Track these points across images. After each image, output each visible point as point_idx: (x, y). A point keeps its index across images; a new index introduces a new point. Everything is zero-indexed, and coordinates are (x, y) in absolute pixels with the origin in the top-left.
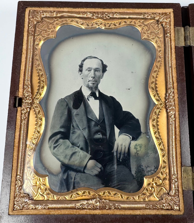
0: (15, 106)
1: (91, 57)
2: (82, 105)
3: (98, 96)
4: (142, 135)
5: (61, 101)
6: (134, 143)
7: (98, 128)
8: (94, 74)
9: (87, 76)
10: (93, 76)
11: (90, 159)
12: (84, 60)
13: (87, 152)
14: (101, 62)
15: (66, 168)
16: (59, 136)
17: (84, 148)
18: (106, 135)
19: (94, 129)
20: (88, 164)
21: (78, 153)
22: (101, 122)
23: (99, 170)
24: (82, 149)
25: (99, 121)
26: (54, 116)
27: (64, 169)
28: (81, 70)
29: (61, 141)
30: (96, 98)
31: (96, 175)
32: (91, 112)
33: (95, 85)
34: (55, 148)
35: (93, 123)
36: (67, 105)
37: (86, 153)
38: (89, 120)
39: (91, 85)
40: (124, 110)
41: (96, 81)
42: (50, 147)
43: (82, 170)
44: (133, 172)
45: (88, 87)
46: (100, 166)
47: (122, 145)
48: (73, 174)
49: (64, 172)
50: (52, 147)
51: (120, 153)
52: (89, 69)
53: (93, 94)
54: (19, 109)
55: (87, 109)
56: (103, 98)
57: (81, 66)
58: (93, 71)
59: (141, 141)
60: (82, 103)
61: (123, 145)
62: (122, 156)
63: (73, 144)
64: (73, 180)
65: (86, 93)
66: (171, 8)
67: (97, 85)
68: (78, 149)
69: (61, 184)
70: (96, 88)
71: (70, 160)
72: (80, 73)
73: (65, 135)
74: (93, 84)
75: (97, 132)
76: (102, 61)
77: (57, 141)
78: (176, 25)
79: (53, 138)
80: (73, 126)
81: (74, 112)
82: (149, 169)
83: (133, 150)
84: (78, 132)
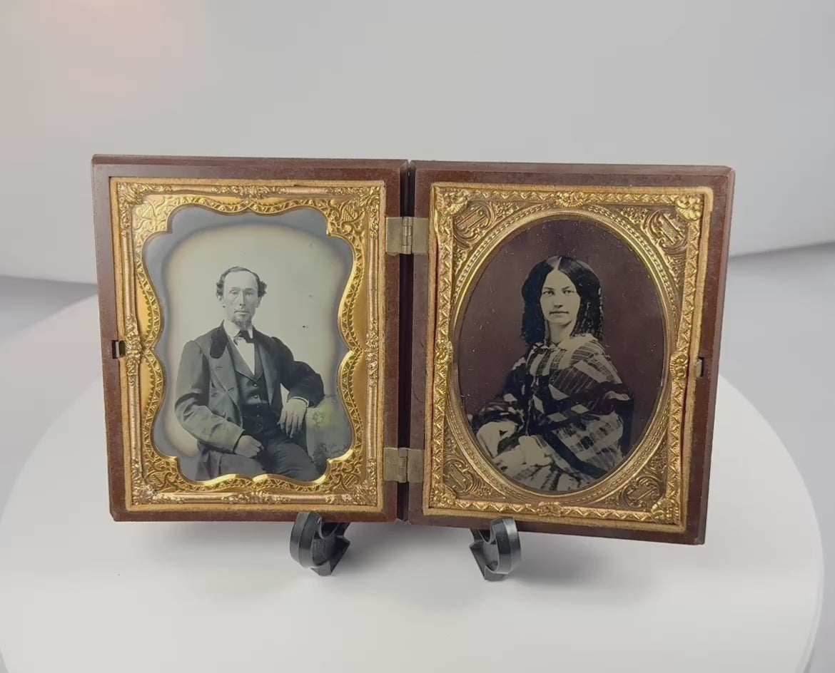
0: (114, 356)
1: (236, 269)
2: (226, 352)
3: (251, 337)
4: (326, 400)
5: (191, 345)
6: (311, 411)
7: (253, 388)
8: (244, 299)
9: (232, 303)
10: (242, 303)
11: (242, 434)
12: (225, 275)
13: (238, 424)
14: (255, 278)
15: (206, 447)
16: (191, 401)
17: (232, 417)
18: (267, 399)
19: (247, 389)
20: (240, 441)
21: (223, 426)
22: (259, 380)
23: (258, 450)
24: (229, 420)
25: (255, 377)
26: (180, 371)
27: (203, 448)
28: (220, 293)
29: (195, 407)
30: (248, 340)
31: (253, 458)
32: (242, 362)
33: (247, 318)
34: (186, 417)
35: (245, 381)
36: (201, 351)
37: (236, 426)
38: (239, 376)
39: (239, 318)
40: (295, 360)
41: (248, 311)
42: (179, 417)
43: (232, 450)
44: (311, 452)
45: (234, 321)
46: (259, 444)
47: (293, 414)
48: (217, 455)
49: (204, 453)
50: (182, 418)
51: (291, 427)
52: (235, 291)
53: (243, 334)
54: (122, 360)
55: (234, 358)
56: (259, 340)
57: (220, 286)
58: (241, 293)
59: (324, 408)
60: (226, 347)
61: (295, 413)
62: (293, 430)
63: (215, 412)
64: (218, 463)
65: (232, 331)
66: (383, 179)
67: (250, 318)
68: (225, 421)
69: (200, 469)
70: (249, 322)
71: (211, 435)
72: (219, 297)
73: (202, 399)
74: (243, 315)
75: (252, 394)
76: (256, 275)
77: (188, 409)
78: (389, 212)
79: (182, 404)
80: (213, 386)
81: (213, 362)
82: (335, 449)
83: (310, 422)
84: (222, 394)
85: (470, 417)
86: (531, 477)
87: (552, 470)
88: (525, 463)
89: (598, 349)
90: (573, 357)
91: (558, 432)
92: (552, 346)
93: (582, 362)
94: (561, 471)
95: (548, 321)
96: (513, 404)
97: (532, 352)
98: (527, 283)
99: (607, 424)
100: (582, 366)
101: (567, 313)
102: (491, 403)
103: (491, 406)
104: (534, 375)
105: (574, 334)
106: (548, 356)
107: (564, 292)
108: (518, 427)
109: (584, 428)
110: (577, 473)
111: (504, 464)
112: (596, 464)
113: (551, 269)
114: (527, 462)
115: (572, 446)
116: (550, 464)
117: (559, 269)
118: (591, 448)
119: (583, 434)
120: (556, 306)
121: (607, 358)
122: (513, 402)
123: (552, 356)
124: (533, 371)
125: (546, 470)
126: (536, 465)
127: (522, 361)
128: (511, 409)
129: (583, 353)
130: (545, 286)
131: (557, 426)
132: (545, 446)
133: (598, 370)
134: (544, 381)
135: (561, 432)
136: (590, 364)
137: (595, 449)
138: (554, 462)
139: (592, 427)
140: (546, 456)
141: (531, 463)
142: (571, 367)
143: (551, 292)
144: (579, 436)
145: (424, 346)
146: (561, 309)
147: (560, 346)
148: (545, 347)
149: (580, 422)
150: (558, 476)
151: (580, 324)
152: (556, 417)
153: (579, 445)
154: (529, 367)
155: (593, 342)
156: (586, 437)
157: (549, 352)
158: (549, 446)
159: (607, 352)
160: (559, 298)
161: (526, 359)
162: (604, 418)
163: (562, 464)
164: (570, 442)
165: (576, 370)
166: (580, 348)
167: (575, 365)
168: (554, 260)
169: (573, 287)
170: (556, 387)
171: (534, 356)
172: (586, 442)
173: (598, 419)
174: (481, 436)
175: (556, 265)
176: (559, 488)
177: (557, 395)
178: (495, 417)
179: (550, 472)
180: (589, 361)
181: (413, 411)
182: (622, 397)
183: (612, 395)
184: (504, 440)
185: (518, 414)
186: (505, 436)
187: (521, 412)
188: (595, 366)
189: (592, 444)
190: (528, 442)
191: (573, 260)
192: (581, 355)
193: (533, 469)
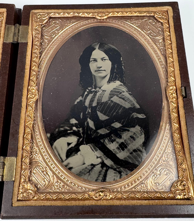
66: (5, 8)
78: (7, 23)
85: (49, 135)
86: (88, 174)
87: (102, 167)
88: (84, 164)
89: (124, 89)
90: (110, 94)
91: (104, 141)
92: (98, 89)
93: (115, 97)
94: (108, 168)
95: (94, 75)
96: (76, 125)
97: (86, 93)
98: (81, 56)
99: (134, 133)
100: (115, 99)
101: (105, 70)
102: (62, 125)
103: (62, 127)
104: (88, 106)
105: (109, 82)
106: (95, 95)
107: (102, 60)
108: (78, 140)
109: (120, 137)
110: (118, 168)
111: (70, 166)
112: (130, 161)
113: (94, 49)
114: (85, 163)
115: (114, 150)
116: (101, 163)
117: (99, 49)
118: (126, 150)
119: (120, 141)
120: (98, 67)
121: (129, 94)
122: (76, 124)
123: (98, 94)
124: (87, 103)
125: (98, 168)
126: (92, 165)
127: (80, 98)
128: (74, 128)
129: (115, 92)
130: (92, 57)
131: (104, 136)
132: (96, 151)
133: (125, 101)
134: (94, 109)
135: (106, 141)
136: (120, 98)
137: (129, 150)
138: (103, 161)
139: (125, 136)
140: (97, 157)
141: (88, 163)
142: (109, 100)
143: (95, 60)
144: (117, 142)
145: (21, 91)
146: (101, 69)
147: (102, 88)
148: (94, 90)
149: (117, 133)
150: (107, 171)
151: (113, 76)
152: (102, 131)
153: (118, 148)
154: (85, 102)
155: (121, 85)
156: (122, 143)
157: (96, 92)
158: (99, 151)
159: (129, 90)
160: (100, 63)
161: (83, 97)
162: (132, 129)
163: (109, 162)
164: (112, 147)
165: (112, 101)
166: (114, 89)
167: (111, 99)
168: (96, 45)
169: (107, 57)
170: (101, 112)
171: (87, 95)
172: (123, 146)
173: (128, 131)
174: (55, 148)
175: (97, 47)
176: (108, 179)
177: (102, 117)
178: (65, 134)
179: (101, 169)
180: (120, 96)
181: (11, 131)
182: (141, 116)
183: (135, 115)
184: (70, 149)
185: (79, 131)
186: (70, 146)
187: (81, 129)
188: (123, 99)
189: (126, 147)
190: (85, 149)
191: (105, 44)
192: (114, 93)
193: (90, 168)
